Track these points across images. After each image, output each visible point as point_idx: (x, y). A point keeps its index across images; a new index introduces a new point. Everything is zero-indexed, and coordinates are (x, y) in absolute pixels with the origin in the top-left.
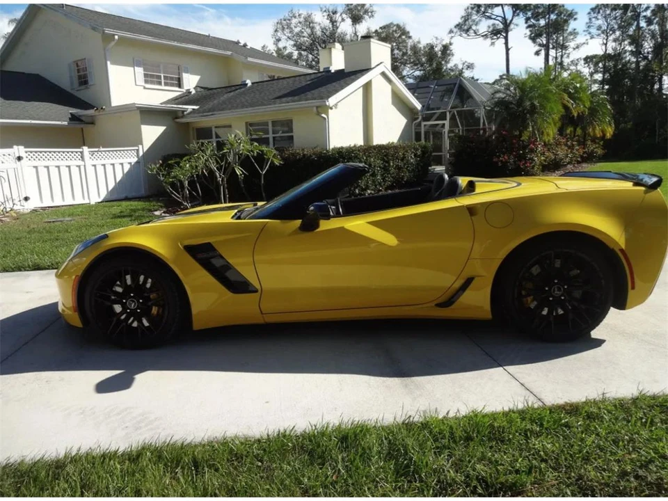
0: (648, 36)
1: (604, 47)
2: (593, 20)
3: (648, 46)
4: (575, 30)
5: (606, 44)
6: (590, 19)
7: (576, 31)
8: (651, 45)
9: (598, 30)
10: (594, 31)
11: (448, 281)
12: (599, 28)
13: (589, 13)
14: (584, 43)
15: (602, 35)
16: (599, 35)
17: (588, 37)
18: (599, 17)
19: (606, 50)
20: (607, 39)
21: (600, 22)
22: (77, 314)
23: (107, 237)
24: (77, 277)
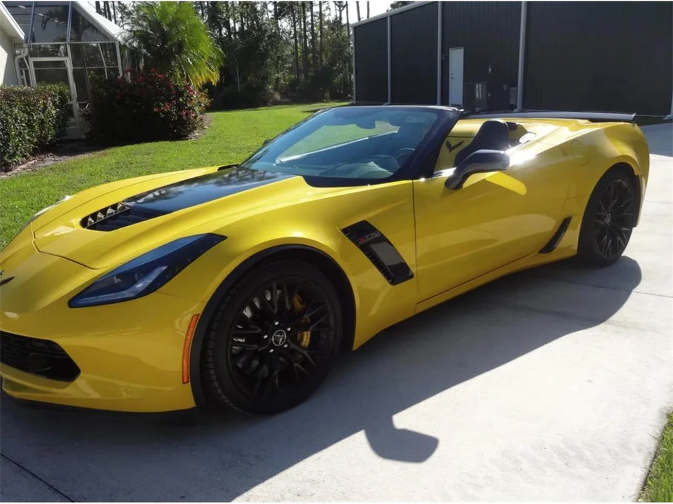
11: (545, 225)
22: (189, 385)
23: (224, 238)
24: (194, 319)
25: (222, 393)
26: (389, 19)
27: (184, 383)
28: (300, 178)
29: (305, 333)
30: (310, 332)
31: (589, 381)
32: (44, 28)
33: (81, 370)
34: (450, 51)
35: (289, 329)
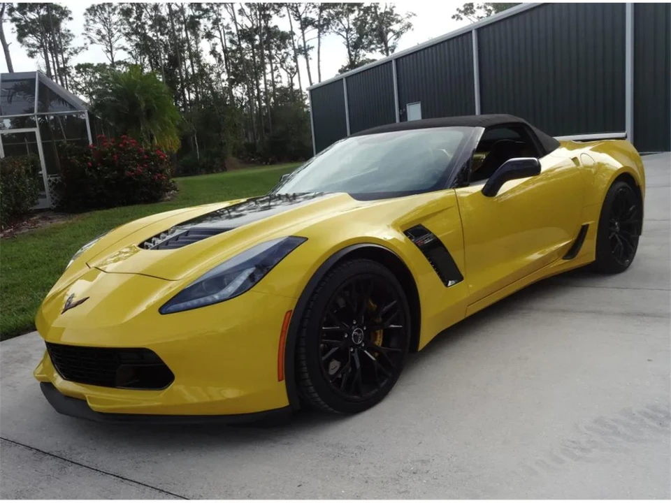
0: (161, 46)
1: (109, 54)
2: (91, 22)
3: (164, 58)
4: (69, 31)
5: (111, 52)
6: (87, 21)
7: (70, 33)
8: (167, 56)
9: (97, 34)
10: (93, 34)
12: (99, 32)
13: (85, 14)
14: (83, 48)
15: (104, 41)
16: (100, 40)
17: (88, 41)
18: (97, 20)
19: (113, 59)
20: (111, 47)
21: (99, 26)
22: (283, 383)
23: (306, 239)
24: (288, 315)
25: (313, 391)
26: (344, 80)
27: (279, 380)
28: (345, 195)
29: (378, 332)
30: (382, 331)
31: (649, 360)
32: (10, 101)
33: (175, 375)
34: (408, 107)
35: (365, 329)
